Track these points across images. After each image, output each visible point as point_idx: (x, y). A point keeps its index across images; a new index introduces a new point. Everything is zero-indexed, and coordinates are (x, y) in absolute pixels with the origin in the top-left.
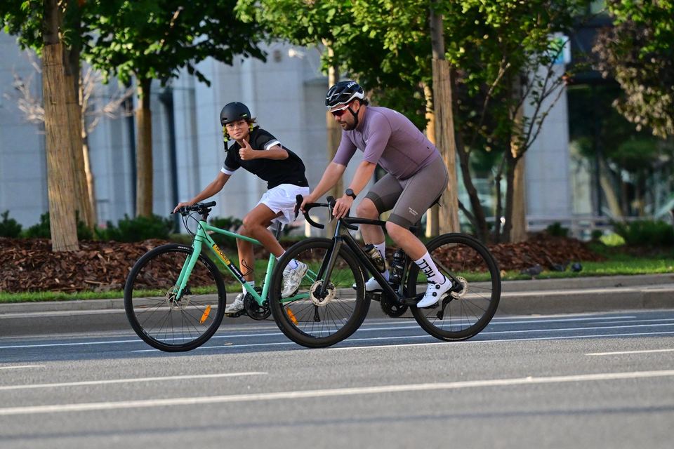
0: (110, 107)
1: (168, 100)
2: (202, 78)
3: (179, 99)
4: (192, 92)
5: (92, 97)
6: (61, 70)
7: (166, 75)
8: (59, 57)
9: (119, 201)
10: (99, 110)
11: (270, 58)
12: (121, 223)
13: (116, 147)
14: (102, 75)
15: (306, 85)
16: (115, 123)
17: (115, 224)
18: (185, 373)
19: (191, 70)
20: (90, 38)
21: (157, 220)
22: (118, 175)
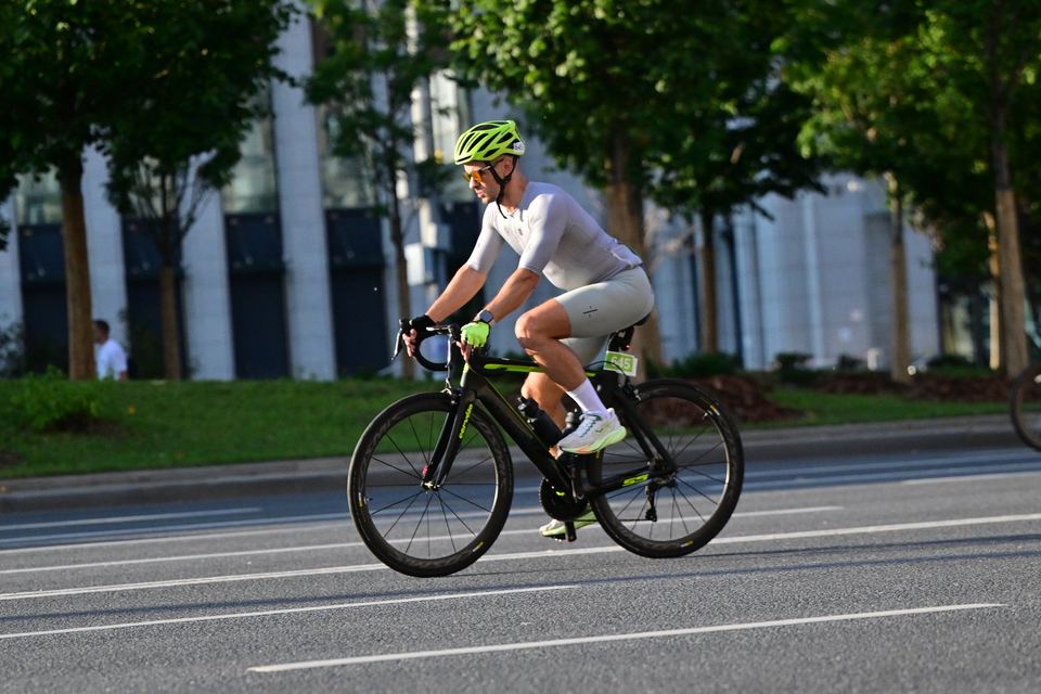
0: (672, 245)
1: (729, 237)
2: (765, 213)
3: (741, 235)
4: (753, 229)
5: (656, 235)
6: (625, 209)
7: (727, 213)
8: (623, 197)
9: (683, 338)
10: (661, 247)
11: (832, 192)
12: (688, 361)
13: (679, 284)
14: (664, 213)
15: (869, 218)
16: (677, 261)
17: (681, 360)
18: (760, 509)
19: (754, 207)
20: (651, 177)
21: (723, 356)
22: (681, 313)
